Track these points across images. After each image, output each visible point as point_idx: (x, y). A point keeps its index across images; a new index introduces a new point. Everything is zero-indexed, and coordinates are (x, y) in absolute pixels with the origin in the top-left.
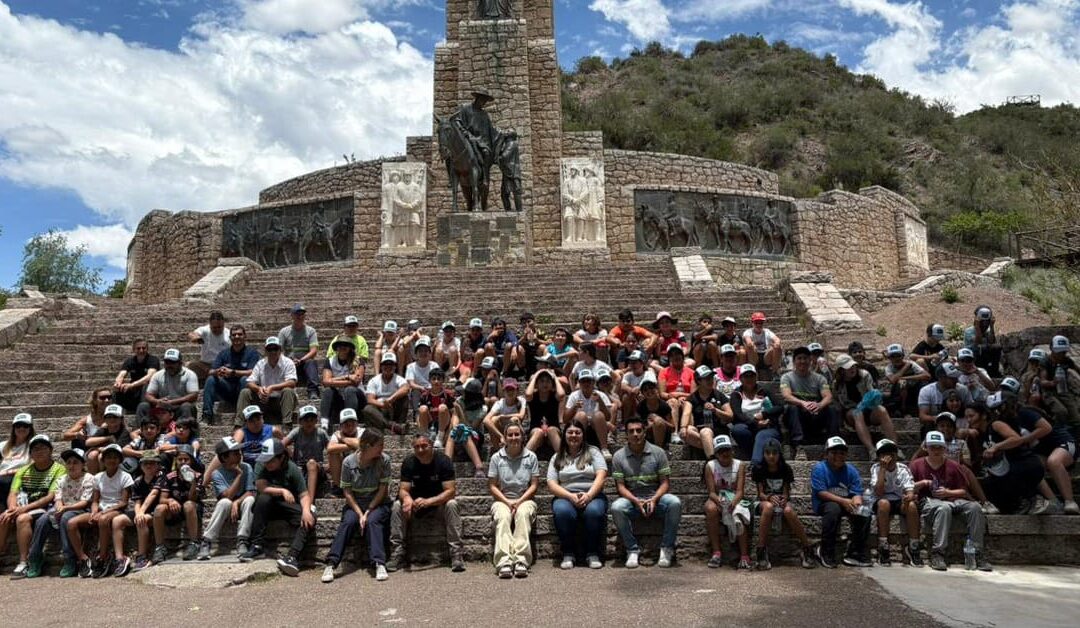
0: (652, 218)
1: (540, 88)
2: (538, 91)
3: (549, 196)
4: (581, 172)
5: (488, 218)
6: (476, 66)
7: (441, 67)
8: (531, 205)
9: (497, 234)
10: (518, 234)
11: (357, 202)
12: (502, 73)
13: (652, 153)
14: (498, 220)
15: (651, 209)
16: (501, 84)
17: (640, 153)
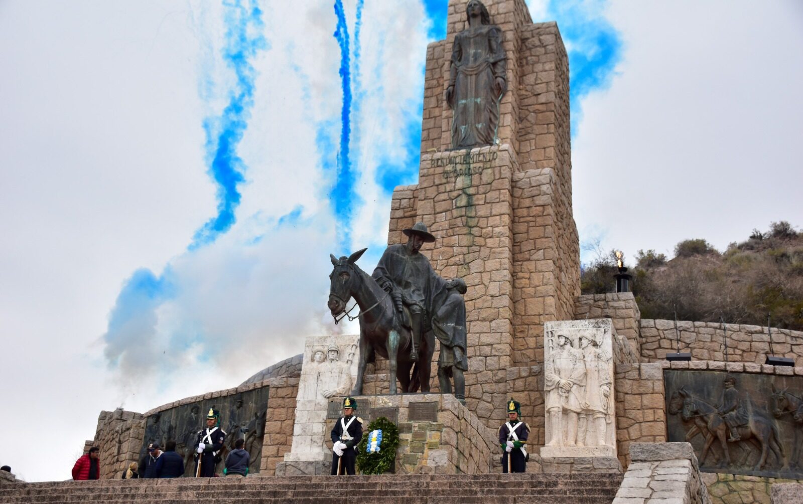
0: (696, 413)
1: (527, 232)
2: (525, 235)
3: (530, 379)
4: (576, 342)
5: (397, 403)
6: (440, 207)
7: (399, 214)
8: (505, 393)
9: (409, 429)
10: (439, 428)
11: (272, 392)
12: (473, 214)
13: (716, 325)
14: (412, 406)
15: (693, 397)
16: (471, 227)
17: (697, 323)
